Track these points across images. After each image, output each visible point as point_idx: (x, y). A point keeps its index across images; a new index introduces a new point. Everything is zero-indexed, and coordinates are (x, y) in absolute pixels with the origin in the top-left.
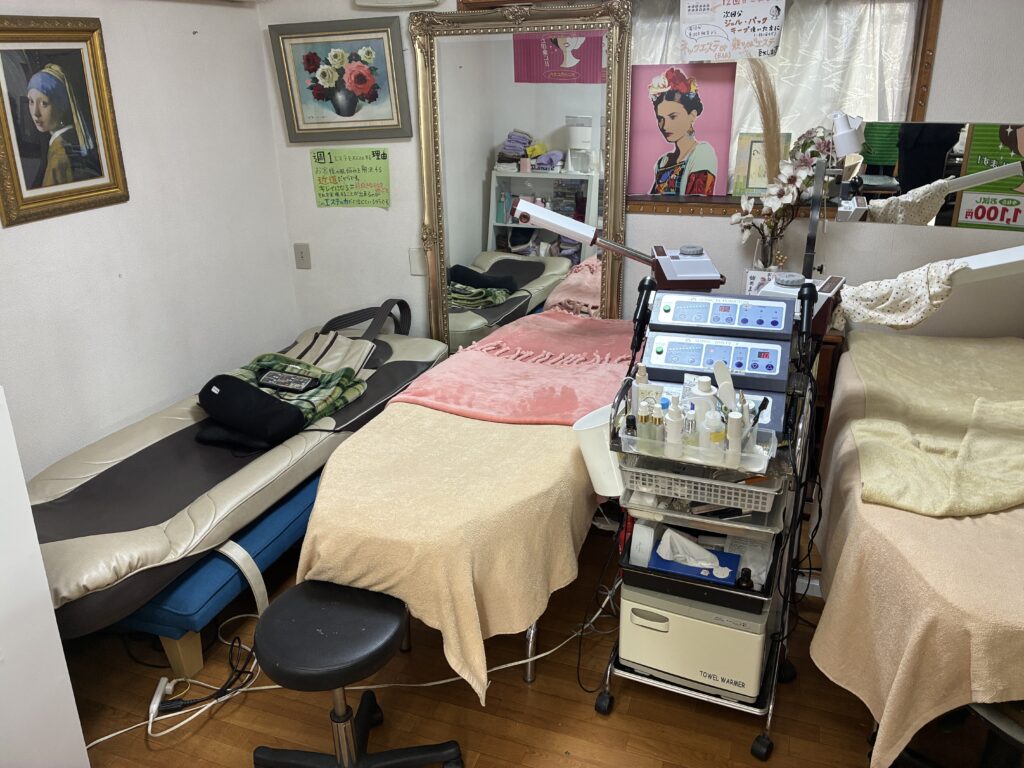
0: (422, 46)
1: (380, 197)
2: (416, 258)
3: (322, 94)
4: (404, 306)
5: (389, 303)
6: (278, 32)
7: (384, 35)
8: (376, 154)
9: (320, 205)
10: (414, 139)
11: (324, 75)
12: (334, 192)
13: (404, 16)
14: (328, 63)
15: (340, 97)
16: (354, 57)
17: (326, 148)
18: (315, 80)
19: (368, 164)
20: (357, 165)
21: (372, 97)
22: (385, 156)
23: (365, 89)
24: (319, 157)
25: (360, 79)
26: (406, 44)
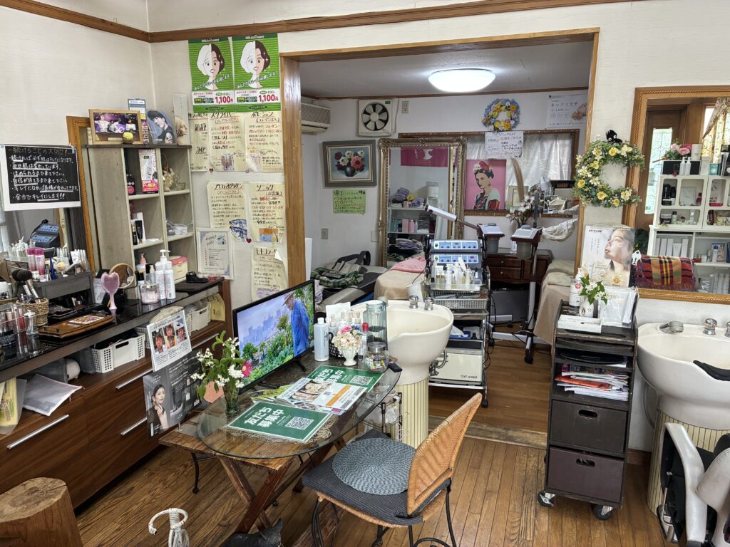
0: (384, 151)
1: (362, 209)
2: (374, 234)
3: (341, 168)
4: (368, 254)
5: (363, 252)
6: (326, 144)
7: (369, 147)
8: (361, 192)
9: (335, 212)
10: (377, 187)
11: (343, 161)
12: (342, 207)
13: (377, 140)
14: (345, 156)
15: (348, 169)
16: (356, 154)
17: (339, 189)
18: (339, 162)
19: (356, 196)
20: (353, 196)
21: (362, 169)
22: (364, 193)
23: (359, 166)
24: (337, 193)
25: (358, 162)
26: (377, 150)
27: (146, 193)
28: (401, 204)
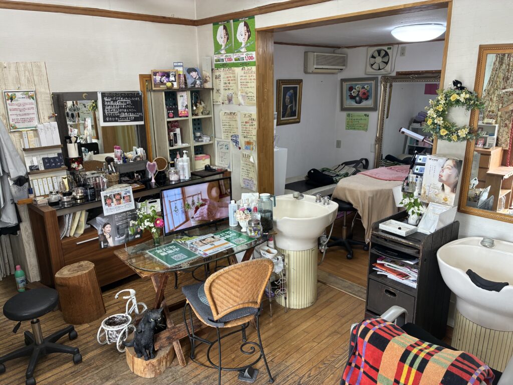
0: (383, 85)
1: (365, 128)
2: (373, 147)
3: (352, 97)
4: (367, 160)
5: (362, 159)
6: (343, 80)
7: (373, 82)
8: (366, 115)
9: (347, 129)
10: (377, 111)
11: (354, 92)
12: (351, 126)
13: (380, 77)
14: (355, 89)
15: (357, 98)
16: (363, 88)
17: (351, 113)
18: (351, 94)
19: (362, 118)
20: (359, 118)
21: (367, 99)
22: (368, 116)
23: (365, 96)
24: (348, 115)
25: (364, 94)
26: (379, 84)
27: (181, 117)
28: (419, 124)
